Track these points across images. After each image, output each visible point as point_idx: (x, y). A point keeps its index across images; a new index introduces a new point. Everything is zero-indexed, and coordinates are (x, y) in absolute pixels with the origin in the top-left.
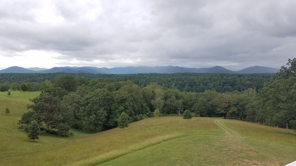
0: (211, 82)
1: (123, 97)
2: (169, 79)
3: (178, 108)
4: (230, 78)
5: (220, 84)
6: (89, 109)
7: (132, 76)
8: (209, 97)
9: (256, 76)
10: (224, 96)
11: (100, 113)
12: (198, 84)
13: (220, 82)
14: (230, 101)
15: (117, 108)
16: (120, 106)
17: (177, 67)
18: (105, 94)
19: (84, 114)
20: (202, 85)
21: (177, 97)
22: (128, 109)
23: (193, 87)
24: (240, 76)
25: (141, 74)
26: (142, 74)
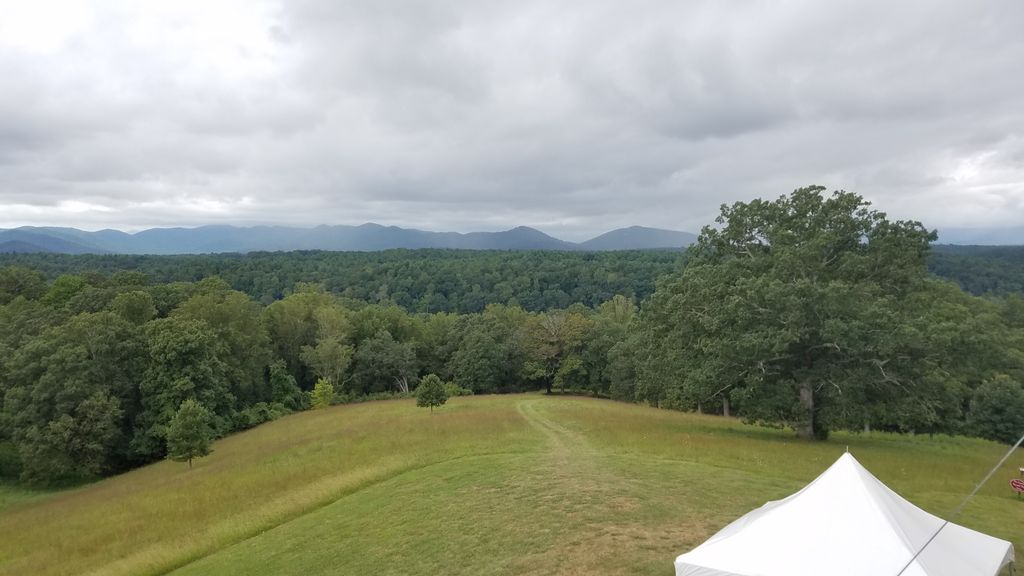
0: (505, 279)
1: (187, 342)
2: (369, 271)
3: (402, 371)
4: (560, 264)
5: (532, 284)
6: (46, 395)
7: (226, 260)
8: (499, 328)
9: (634, 258)
10: (544, 324)
11: (92, 407)
12: (465, 285)
13: (532, 280)
14: (563, 338)
15: (166, 387)
16: (174, 376)
17: (394, 229)
18: (112, 334)
19: (22, 414)
20: (476, 288)
21: (398, 334)
22: (208, 388)
23: (451, 296)
24: (589, 257)
25: (261, 253)
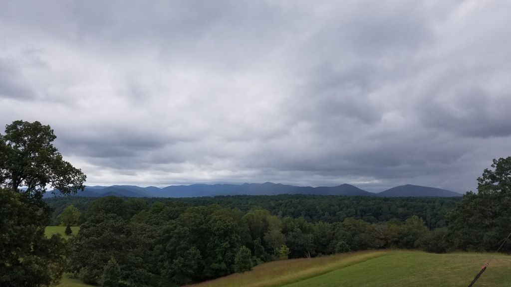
1: (227, 226)
2: (273, 204)
4: (371, 203)
6: (172, 248)
8: (353, 230)
9: (412, 201)
11: (190, 254)
12: (321, 212)
14: (388, 236)
15: (218, 246)
16: (222, 241)
17: (280, 185)
18: (197, 222)
19: (161, 256)
20: (327, 214)
21: (304, 231)
22: (235, 248)
24: (386, 200)
25: (220, 196)
26: (223, 197)
